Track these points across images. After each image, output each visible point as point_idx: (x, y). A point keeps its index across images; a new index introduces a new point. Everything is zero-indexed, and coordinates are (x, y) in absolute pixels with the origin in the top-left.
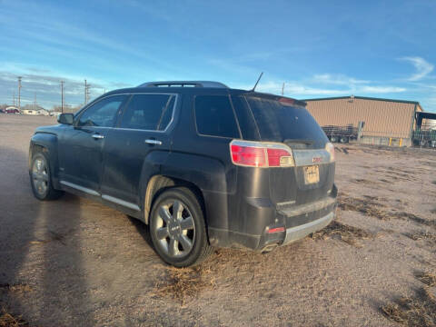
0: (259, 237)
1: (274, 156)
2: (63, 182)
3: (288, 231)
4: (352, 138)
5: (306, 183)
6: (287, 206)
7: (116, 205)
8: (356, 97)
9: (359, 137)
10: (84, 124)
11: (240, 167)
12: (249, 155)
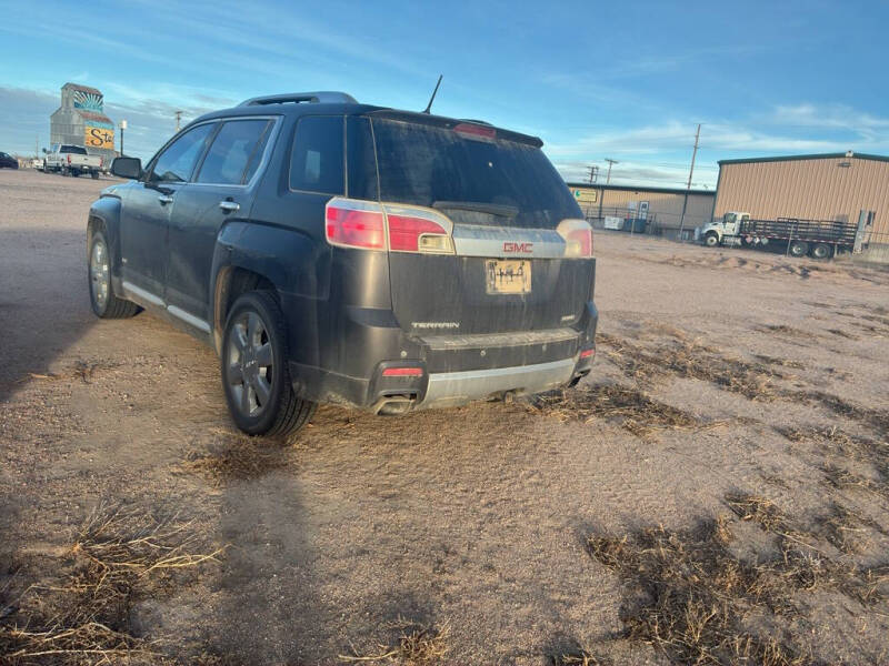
0: (366, 381)
1: (402, 232)
2: (126, 285)
3: (433, 378)
4: (842, 249)
5: (489, 291)
6: (438, 331)
7: (186, 324)
8: (856, 156)
9: (858, 246)
10: (160, 179)
11: (337, 249)
12: (360, 227)
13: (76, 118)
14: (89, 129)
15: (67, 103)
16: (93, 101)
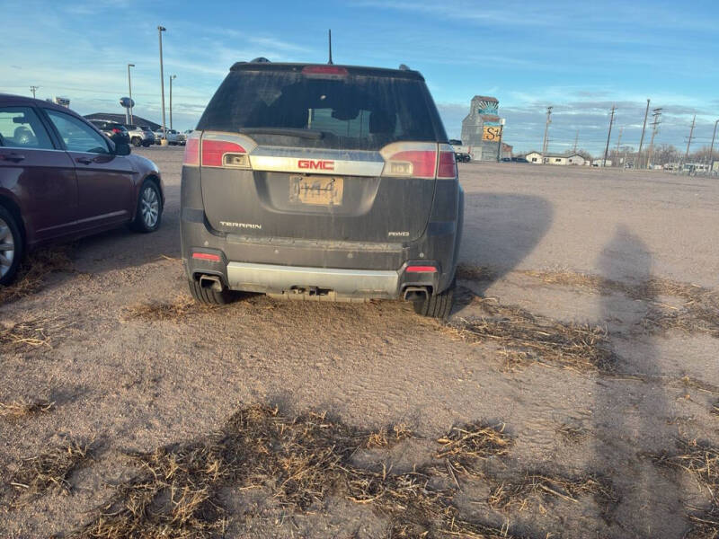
1: (212, 152)
3: (232, 264)
13: (478, 120)
14: (486, 128)
15: (474, 110)
16: (491, 107)
